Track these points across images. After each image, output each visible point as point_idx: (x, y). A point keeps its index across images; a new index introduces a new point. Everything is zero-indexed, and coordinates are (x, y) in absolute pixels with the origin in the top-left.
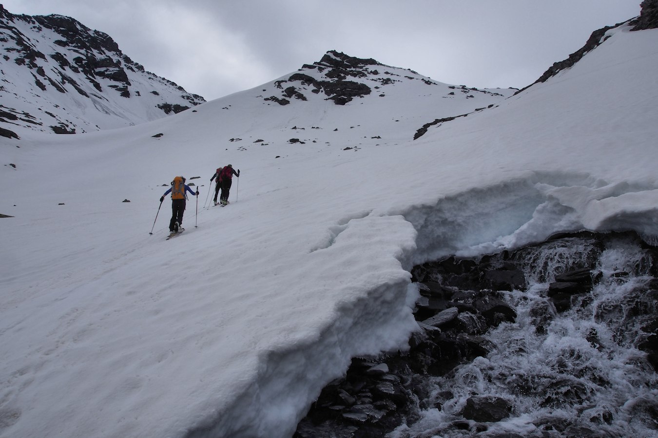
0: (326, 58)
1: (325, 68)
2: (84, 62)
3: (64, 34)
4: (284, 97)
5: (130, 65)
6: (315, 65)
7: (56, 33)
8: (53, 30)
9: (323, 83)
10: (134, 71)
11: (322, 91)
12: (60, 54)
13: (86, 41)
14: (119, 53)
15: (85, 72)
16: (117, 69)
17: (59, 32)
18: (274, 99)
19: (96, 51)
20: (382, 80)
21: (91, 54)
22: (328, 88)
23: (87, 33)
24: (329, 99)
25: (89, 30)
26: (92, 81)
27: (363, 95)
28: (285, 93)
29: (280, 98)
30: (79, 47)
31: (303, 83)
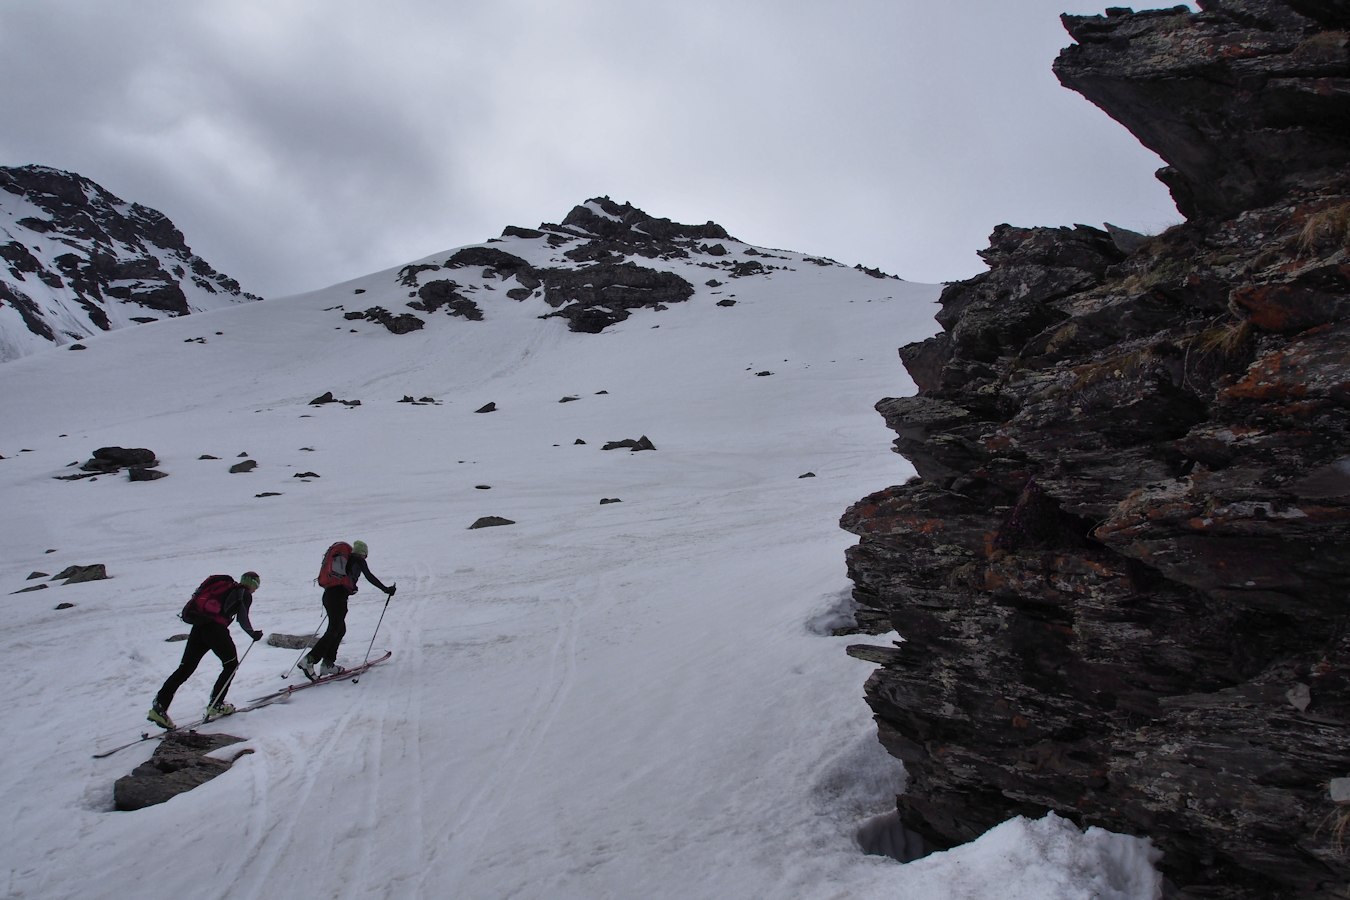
0: (580, 215)
1: (571, 239)
2: (81, 265)
3: (48, 206)
4: (411, 311)
5: (205, 278)
6: (541, 230)
7: (31, 205)
8: (26, 197)
9: (551, 275)
10: (213, 291)
11: (538, 294)
12: (21, 245)
13: (101, 223)
14: (187, 253)
15: (77, 287)
16: (164, 283)
17: (37, 200)
18: (378, 315)
19: (124, 244)
20: (734, 266)
21: (106, 249)
22: (557, 285)
23: (108, 207)
24: (553, 315)
25: (122, 203)
26: (88, 306)
27: (665, 304)
28: (417, 299)
29: (397, 310)
30: (79, 235)
31: (488, 275)
